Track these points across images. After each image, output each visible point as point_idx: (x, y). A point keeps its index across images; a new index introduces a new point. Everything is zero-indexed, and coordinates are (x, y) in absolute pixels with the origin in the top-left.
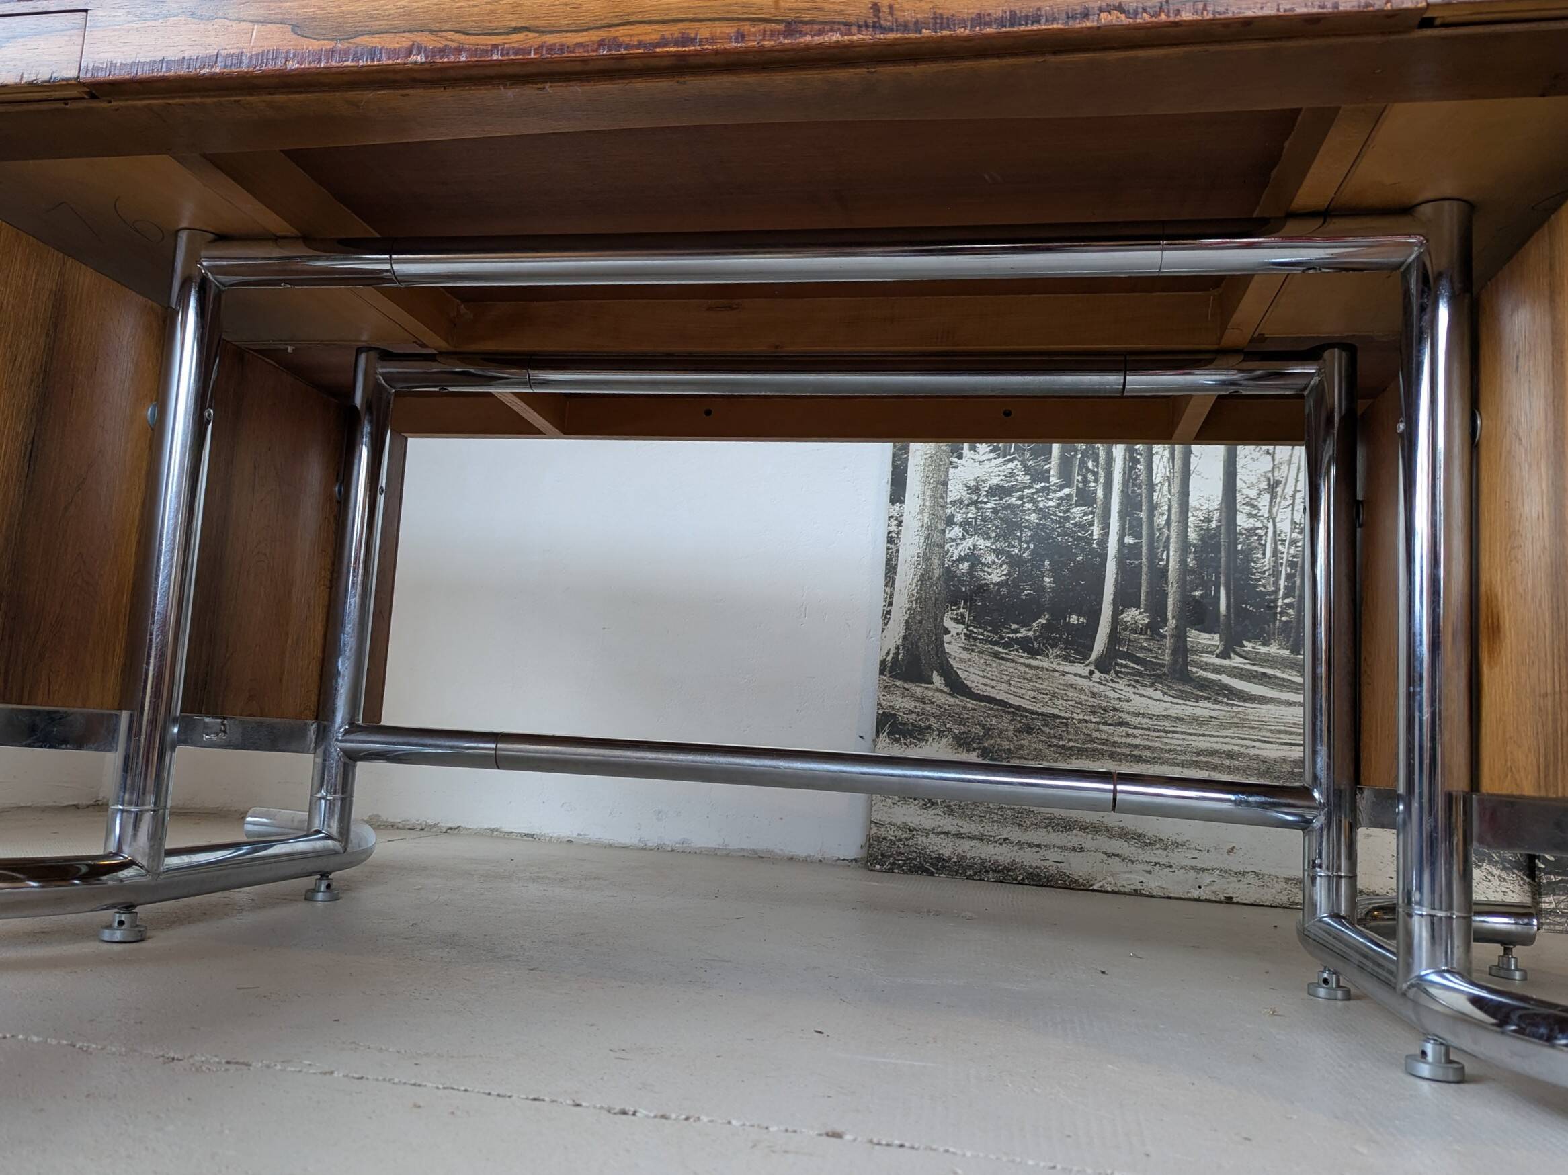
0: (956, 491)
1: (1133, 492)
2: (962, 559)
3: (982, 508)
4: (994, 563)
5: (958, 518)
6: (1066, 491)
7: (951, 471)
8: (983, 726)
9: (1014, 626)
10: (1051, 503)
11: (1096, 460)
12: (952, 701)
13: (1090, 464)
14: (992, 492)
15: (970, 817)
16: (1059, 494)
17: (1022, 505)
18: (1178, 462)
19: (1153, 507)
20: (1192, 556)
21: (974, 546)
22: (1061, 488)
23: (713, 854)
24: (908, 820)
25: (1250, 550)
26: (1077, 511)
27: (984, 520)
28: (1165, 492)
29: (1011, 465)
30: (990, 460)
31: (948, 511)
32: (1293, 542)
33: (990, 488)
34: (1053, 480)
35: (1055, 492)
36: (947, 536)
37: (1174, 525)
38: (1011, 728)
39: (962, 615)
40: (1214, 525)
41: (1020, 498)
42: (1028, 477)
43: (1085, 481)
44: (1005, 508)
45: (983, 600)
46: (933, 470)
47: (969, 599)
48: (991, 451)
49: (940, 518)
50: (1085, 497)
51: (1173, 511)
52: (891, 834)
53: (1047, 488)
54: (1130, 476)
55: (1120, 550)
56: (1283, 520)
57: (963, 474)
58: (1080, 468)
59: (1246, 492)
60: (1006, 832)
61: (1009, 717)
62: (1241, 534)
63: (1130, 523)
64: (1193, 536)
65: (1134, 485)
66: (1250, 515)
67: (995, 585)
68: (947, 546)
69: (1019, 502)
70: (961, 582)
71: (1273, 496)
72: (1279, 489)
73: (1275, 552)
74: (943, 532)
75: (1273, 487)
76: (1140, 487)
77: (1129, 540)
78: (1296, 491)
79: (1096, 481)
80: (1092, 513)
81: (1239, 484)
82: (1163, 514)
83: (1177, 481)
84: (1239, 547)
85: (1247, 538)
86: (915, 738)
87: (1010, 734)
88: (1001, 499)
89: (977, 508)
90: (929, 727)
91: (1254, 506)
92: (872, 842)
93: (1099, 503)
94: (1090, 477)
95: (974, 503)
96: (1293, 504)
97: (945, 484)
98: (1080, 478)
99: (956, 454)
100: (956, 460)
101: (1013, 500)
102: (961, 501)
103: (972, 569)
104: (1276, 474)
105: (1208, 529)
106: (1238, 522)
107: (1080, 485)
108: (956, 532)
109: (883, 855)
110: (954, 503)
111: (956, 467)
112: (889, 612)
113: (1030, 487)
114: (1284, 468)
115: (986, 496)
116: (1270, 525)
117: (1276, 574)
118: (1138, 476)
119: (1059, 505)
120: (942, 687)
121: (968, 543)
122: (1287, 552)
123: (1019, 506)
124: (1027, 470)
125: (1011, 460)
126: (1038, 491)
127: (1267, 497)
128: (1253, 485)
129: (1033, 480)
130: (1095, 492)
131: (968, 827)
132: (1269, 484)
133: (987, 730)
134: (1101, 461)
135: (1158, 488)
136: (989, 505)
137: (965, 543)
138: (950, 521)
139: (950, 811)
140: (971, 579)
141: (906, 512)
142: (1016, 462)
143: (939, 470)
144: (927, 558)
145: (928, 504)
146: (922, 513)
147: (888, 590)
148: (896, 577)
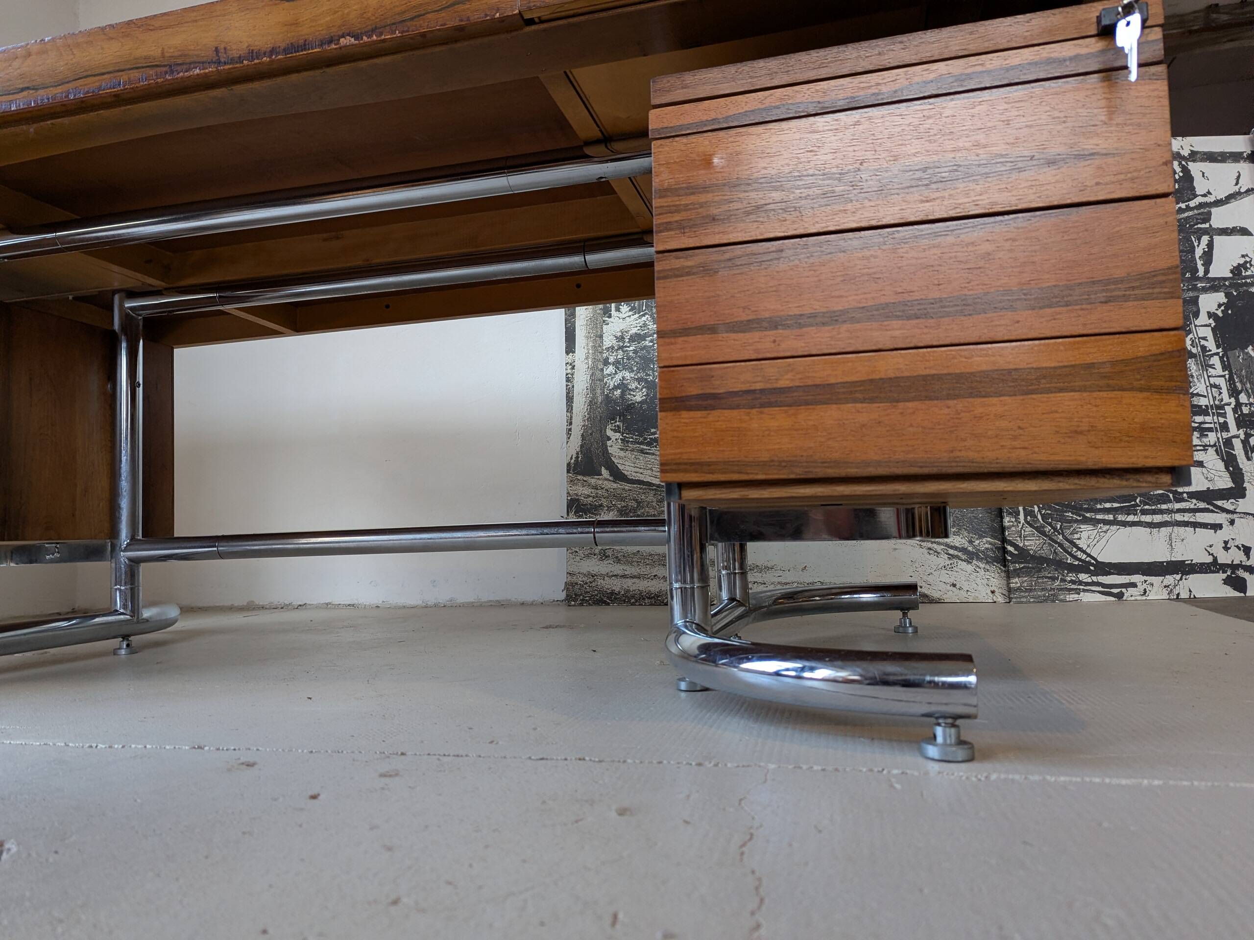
0: (609, 341)
2: (616, 388)
3: (627, 351)
4: (637, 388)
5: (611, 360)
7: (605, 327)
8: (636, 501)
9: (653, 430)
12: (615, 485)
14: (633, 339)
15: (631, 563)
21: (623, 378)
23: (471, 606)
24: (591, 569)
27: (628, 359)
29: (644, 318)
30: (629, 316)
31: (605, 355)
33: (631, 336)
36: (605, 373)
38: (655, 500)
39: (618, 426)
41: (651, 341)
44: (642, 349)
45: (631, 414)
46: (593, 327)
47: (622, 415)
48: (630, 310)
49: (599, 361)
52: (580, 580)
57: (612, 328)
60: (655, 571)
61: (653, 492)
67: (638, 403)
68: (605, 380)
69: (651, 344)
70: (616, 403)
74: (602, 370)
86: (592, 513)
87: (654, 504)
88: (639, 343)
89: (623, 351)
90: (601, 505)
92: (569, 586)
95: (621, 348)
97: (601, 337)
99: (607, 315)
100: (607, 319)
101: (647, 342)
102: (612, 347)
103: (623, 394)
108: (611, 369)
109: (576, 595)
110: (608, 349)
111: (608, 324)
112: (570, 429)
115: (629, 342)
120: (608, 477)
121: (619, 376)
123: (650, 347)
125: (644, 315)
131: (630, 570)
133: (639, 503)
136: (631, 348)
137: (617, 376)
138: (606, 362)
139: (618, 560)
140: (623, 400)
141: (577, 359)
142: (647, 316)
143: (596, 327)
144: (593, 389)
145: (590, 352)
146: (587, 358)
147: (569, 414)
148: (574, 405)
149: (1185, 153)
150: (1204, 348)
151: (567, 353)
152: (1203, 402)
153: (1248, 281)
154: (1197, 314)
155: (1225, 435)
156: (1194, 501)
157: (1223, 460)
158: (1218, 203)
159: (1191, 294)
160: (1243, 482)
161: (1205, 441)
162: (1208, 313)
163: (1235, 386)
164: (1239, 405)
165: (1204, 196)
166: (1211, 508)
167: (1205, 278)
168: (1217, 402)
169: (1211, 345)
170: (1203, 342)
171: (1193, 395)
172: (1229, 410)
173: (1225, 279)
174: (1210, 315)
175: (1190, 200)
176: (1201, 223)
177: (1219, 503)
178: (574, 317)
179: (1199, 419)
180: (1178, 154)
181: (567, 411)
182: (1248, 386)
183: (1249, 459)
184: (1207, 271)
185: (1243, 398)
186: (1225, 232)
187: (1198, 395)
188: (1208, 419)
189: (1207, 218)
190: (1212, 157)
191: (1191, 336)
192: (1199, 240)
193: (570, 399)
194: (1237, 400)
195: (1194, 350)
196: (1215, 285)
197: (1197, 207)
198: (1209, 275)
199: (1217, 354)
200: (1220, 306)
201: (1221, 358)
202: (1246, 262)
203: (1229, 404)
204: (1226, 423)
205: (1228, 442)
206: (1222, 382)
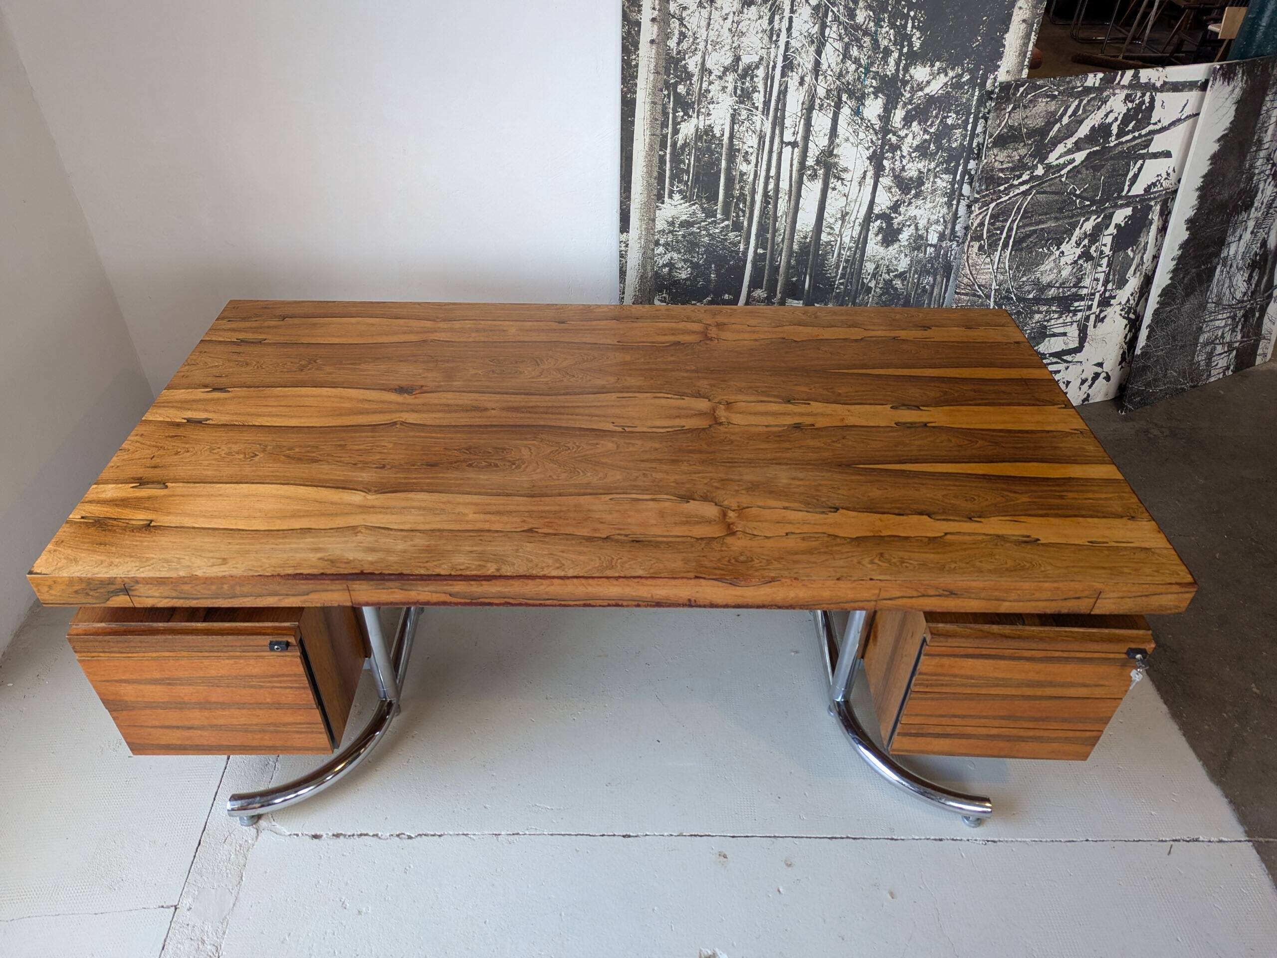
0: (660, 225)
1: (765, 222)
2: (664, 266)
3: (676, 235)
4: (683, 267)
5: (662, 241)
6: (726, 223)
7: (657, 212)
9: (693, 302)
10: (717, 231)
11: (745, 203)
13: (741, 206)
14: (682, 225)
16: (722, 225)
17: (700, 232)
18: (792, 202)
19: (775, 230)
20: (794, 259)
21: (672, 258)
22: (723, 221)
25: (827, 253)
26: (732, 235)
27: (677, 242)
28: (783, 222)
29: (694, 207)
30: (681, 204)
31: (656, 237)
32: (850, 249)
33: (681, 222)
34: (719, 216)
35: (719, 224)
36: (656, 252)
37: (786, 241)
39: (665, 298)
40: (808, 240)
41: (699, 228)
42: (704, 215)
43: (738, 216)
44: (690, 234)
45: (676, 288)
46: (646, 211)
47: (668, 288)
48: (682, 199)
49: (651, 241)
50: (737, 226)
51: (787, 233)
53: (715, 221)
54: (764, 213)
55: (754, 257)
56: (846, 236)
57: (665, 214)
58: (735, 208)
59: (829, 220)
62: (822, 245)
63: (762, 241)
64: (796, 247)
65: (766, 218)
66: (829, 234)
67: (683, 280)
68: (655, 258)
69: (698, 231)
70: (664, 279)
71: (843, 222)
72: (847, 218)
73: (839, 254)
74: (653, 250)
75: (844, 216)
76: (769, 219)
77: (760, 251)
78: (857, 218)
79: (744, 216)
80: (740, 236)
81: (826, 215)
82: (780, 235)
83: (791, 215)
84: (820, 252)
85: (826, 247)
88: (687, 229)
89: (673, 235)
91: (832, 228)
93: (745, 229)
94: (741, 214)
95: (671, 232)
96: (853, 227)
97: (654, 220)
98: (734, 214)
99: (660, 201)
100: (660, 205)
101: (695, 230)
102: (664, 231)
103: (670, 270)
104: (847, 208)
105: (805, 243)
106: (822, 238)
107: (735, 219)
108: (661, 250)
110: (659, 232)
111: (660, 209)
112: (623, 298)
113: (704, 221)
114: (852, 204)
115: (679, 227)
116: (839, 239)
117: (837, 266)
118: (768, 212)
119: (721, 231)
121: (668, 256)
122: (846, 254)
123: (697, 233)
124: (704, 210)
125: (694, 204)
126: (710, 223)
127: (840, 222)
128: (833, 215)
129: (707, 217)
130: (743, 223)
132: (842, 215)
134: (748, 203)
135: (779, 219)
136: (680, 233)
137: (666, 256)
138: (657, 243)
140: (670, 277)
141: (630, 238)
142: (697, 205)
143: (650, 211)
144: (644, 266)
145: (643, 233)
146: (640, 238)
147: (622, 285)
148: (627, 278)
149: (1158, 84)
150: (1102, 252)
151: (622, 232)
152: (1084, 291)
153: (1152, 196)
154: (1107, 227)
155: (1088, 313)
156: (1051, 358)
157: (1079, 330)
158: (1163, 129)
159: (1111, 210)
160: (1085, 342)
161: (1074, 318)
162: (1116, 224)
163: (1109, 277)
164: (1105, 290)
165: (1155, 124)
166: (1059, 361)
167: (1127, 197)
168: (1093, 291)
169: (1107, 250)
170: (1103, 248)
171: (1081, 287)
172: (1097, 295)
173: (1137, 196)
174: (1117, 226)
175: (1144, 128)
176: (1142, 149)
177: (1065, 358)
178: (630, 200)
179: (1076, 304)
180: (1154, 84)
181: (620, 283)
182: (1117, 277)
183: (1095, 327)
184: (1129, 191)
185: (1110, 286)
186: (1155, 156)
187: (1084, 287)
188: (1082, 303)
189: (1147, 145)
190: (1176, 87)
191: (1097, 244)
192: (1135, 164)
193: (623, 273)
194: (1106, 287)
195: (1095, 255)
196: (1130, 201)
197: (1146, 135)
198: (1130, 194)
199: (1108, 256)
200: (1125, 219)
201: (1109, 258)
202: (1158, 180)
203: (1099, 292)
204: (1092, 304)
205: (1087, 318)
206: (1101, 277)
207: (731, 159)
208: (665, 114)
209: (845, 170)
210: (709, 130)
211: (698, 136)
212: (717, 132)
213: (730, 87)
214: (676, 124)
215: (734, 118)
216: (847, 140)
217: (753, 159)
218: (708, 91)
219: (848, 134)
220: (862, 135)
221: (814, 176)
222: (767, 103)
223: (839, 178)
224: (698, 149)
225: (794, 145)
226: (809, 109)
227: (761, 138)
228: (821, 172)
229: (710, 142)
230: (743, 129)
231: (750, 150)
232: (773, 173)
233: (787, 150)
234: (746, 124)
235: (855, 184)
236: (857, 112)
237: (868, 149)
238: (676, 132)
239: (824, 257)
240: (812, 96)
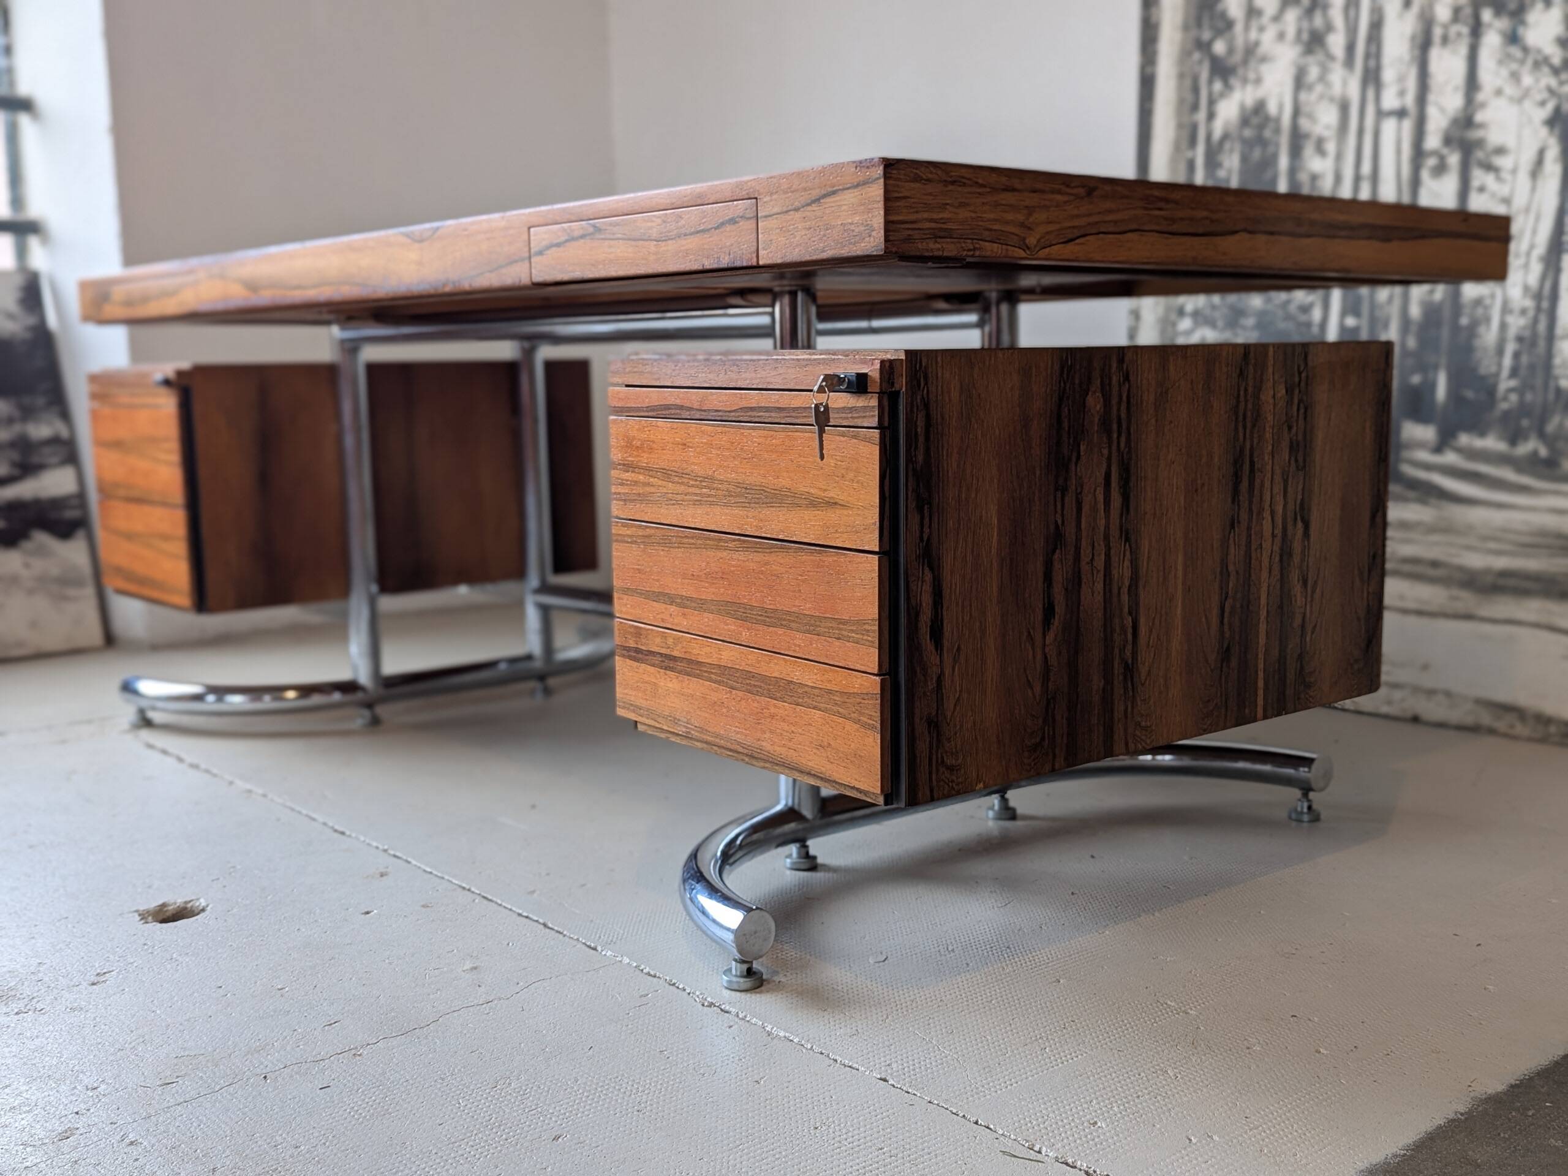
32: (1523, 312)
37: (1396, 301)
49: (1171, 308)
73: (1503, 326)
78: (1532, 247)
84: (1463, 320)
85: (1473, 310)
96: (1526, 264)
105: (1432, 304)
106: (1464, 291)
108: (1185, 323)
116: (1500, 293)
117: (1500, 351)
121: (1196, 334)
122: (1517, 323)
137: (1193, 334)
138: (1180, 312)
141: (1142, 304)
207: (1296, 151)
208: (1196, 90)
209: (1500, 151)
210: (1260, 107)
211: (1245, 120)
212: (1272, 108)
213: (1291, 29)
214: (1212, 102)
215: (1300, 82)
216: (1499, 92)
217: (1331, 147)
218: (1257, 44)
219: (1499, 82)
220: (1527, 80)
221: (1440, 169)
222: (1350, 48)
223: (1489, 167)
224: (1245, 142)
225: (1401, 113)
226: (1423, 45)
227: (1344, 108)
228: (1454, 159)
229: (1261, 127)
230: (1313, 96)
231: (1326, 133)
232: (1366, 168)
233: (1389, 126)
234: (1319, 89)
235: (1523, 179)
236: (1513, 38)
237: (1543, 103)
238: (1211, 116)
239: (1472, 330)
240: (1427, 23)
